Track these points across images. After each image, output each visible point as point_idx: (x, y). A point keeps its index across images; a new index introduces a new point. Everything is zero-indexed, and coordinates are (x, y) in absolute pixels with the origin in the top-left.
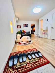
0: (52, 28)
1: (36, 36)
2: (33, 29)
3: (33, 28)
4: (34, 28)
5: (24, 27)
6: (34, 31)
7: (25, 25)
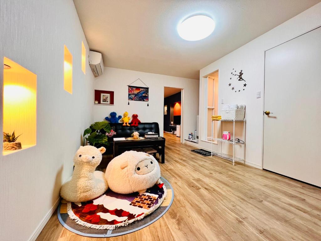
0: (268, 114)
1: (186, 145)
2: (171, 109)
3: (173, 106)
4: (177, 104)
5: (130, 99)
6: (178, 120)
7: (136, 92)
